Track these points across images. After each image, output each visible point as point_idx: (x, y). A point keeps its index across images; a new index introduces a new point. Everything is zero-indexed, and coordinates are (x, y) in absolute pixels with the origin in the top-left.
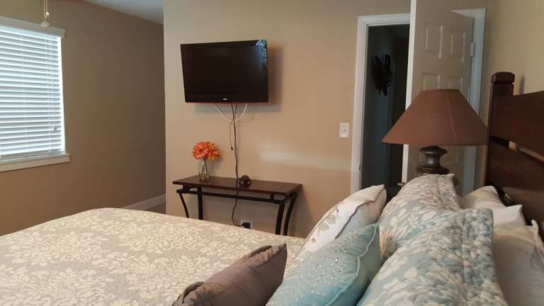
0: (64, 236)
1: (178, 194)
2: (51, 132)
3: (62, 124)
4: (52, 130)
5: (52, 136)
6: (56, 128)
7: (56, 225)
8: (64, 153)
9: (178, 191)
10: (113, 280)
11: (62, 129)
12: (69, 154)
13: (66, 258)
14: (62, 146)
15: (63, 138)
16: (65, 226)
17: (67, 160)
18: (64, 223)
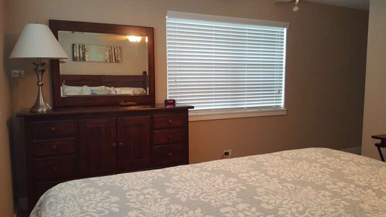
0: (299, 162)
1: (376, 147)
2: (276, 94)
3: (283, 88)
4: (277, 92)
5: (276, 97)
6: (279, 91)
7: (291, 154)
8: (283, 108)
9: (376, 145)
10: (349, 204)
11: (283, 92)
12: (286, 109)
13: (304, 178)
14: (282, 104)
15: (283, 98)
16: (297, 155)
17: (285, 113)
18: (296, 154)
